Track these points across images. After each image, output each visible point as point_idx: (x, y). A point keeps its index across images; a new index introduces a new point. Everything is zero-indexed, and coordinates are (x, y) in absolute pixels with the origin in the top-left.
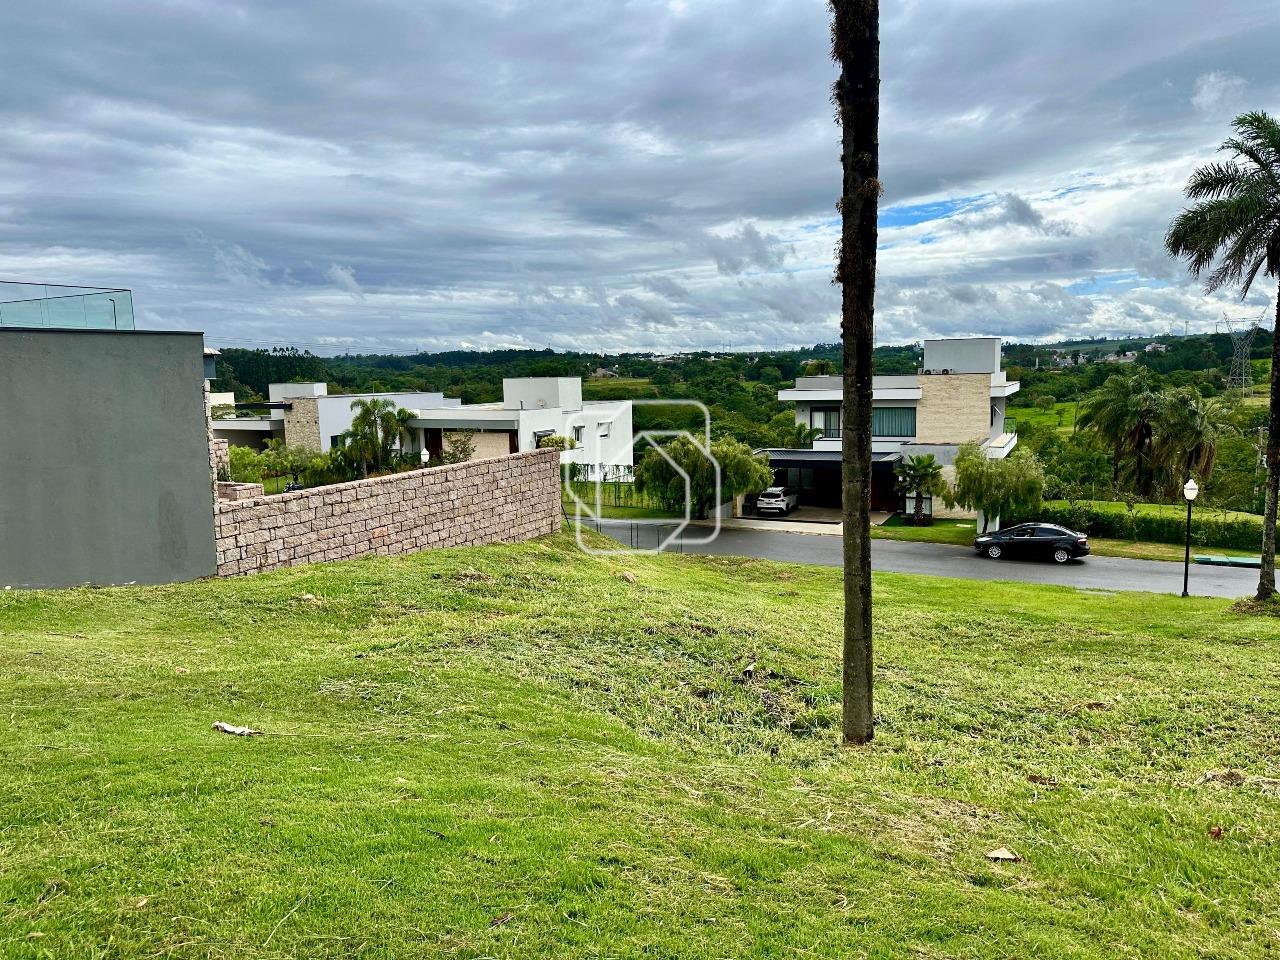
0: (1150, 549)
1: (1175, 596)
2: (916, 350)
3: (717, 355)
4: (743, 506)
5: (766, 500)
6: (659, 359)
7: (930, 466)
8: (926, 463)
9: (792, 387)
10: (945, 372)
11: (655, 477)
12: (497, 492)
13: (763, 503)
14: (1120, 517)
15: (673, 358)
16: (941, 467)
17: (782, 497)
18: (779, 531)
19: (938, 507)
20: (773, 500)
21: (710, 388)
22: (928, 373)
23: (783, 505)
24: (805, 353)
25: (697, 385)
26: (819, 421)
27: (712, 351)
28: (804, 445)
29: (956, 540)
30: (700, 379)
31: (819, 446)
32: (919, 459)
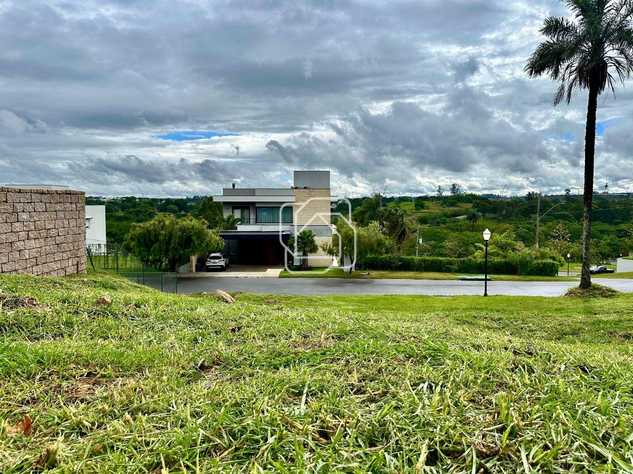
0: (431, 274)
1: (478, 296)
3: (139, 199)
4: (196, 266)
5: (213, 261)
6: (105, 200)
7: (310, 235)
8: (308, 234)
10: (305, 188)
11: (140, 245)
12: (17, 224)
13: (210, 263)
15: (114, 199)
17: (222, 259)
20: (217, 261)
21: (139, 215)
23: (223, 263)
24: (188, 200)
25: (131, 213)
26: (237, 214)
27: (137, 196)
28: (231, 228)
29: (335, 275)
30: (132, 210)
31: (240, 228)
32: (304, 233)
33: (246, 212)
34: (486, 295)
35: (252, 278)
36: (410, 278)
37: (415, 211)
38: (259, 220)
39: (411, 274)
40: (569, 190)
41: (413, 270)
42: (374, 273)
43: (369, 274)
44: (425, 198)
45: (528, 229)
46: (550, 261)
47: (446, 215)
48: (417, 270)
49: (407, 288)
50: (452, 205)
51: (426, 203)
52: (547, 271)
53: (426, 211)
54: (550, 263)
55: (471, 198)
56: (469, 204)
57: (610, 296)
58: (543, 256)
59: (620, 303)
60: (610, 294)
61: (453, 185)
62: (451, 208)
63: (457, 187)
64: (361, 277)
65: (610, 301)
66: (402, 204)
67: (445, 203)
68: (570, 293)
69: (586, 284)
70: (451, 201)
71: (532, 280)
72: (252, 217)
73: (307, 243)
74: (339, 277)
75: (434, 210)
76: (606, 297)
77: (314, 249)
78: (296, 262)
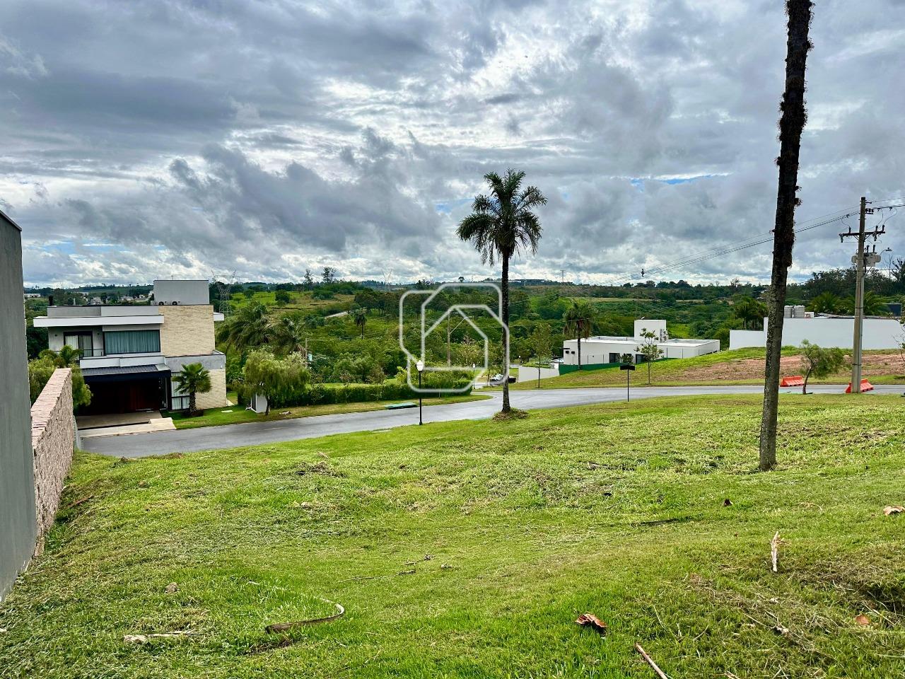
0: (357, 406)
1: (415, 425)
8: (197, 368)
9: (45, 314)
10: (175, 304)
14: (334, 390)
16: (207, 372)
19: (202, 400)
22: (161, 304)
31: (84, 364)
32: (192, 367)
33: (86, 339)
34: (421, 424)
35: (140, 434)
36: (336, 413)
37: (277, 306)
38: (109, 349)
39: (335, 407)
40: (463, 278)
41: (334, 403)
42: (295, 411)
43: (290, 413)
44: (288, 287)
47: (322, 313)
48: (339, 402)
49: (342, 425)
50: (327, 297)
51: (293, 295)
53: (293, 306)
55: (350, 288)
56: (349, 296)
57: (523, 418)
58: (456, 373)
59: (531, 423)
60: (522, 415)
61: (327, 269)
62: (327, 302)
63: (331, 272)
64: (281, 417)
65: (523, 422)
66: (256, 295)
67: (317, 294)
68: (497, 418)
69: (507, 408)
70: (325, 292)
71: (453, 402)
72: (97, 345)
73: (195, 380)
74: (255, 421)
75: (305, 304)
76: (521, 418)
77: (207, 388)
78: (176, 405)
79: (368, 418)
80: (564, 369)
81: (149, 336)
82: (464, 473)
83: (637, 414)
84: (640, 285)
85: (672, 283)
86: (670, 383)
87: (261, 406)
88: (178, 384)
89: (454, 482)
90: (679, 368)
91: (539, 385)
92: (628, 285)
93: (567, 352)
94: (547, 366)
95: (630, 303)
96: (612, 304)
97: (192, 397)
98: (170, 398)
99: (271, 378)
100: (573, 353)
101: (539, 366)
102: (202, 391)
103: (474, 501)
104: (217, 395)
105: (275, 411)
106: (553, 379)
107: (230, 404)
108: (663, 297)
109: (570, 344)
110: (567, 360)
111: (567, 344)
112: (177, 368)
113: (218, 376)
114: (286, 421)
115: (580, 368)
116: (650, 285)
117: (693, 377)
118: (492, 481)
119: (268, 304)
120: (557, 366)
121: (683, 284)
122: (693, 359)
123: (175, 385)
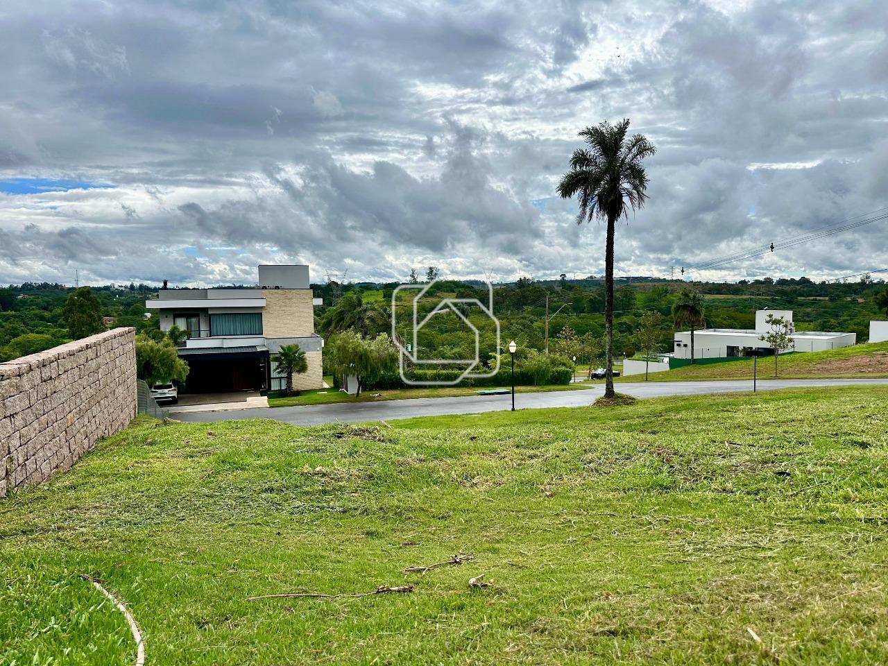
0: (448, 391)
1: (507, 411)
2: (112, 289)
7: (297, 351)
8: (294, 349)
10: (277, 288)
13: (157, 394)
14: (425, 374)
16: (304, 353)
17: (173, 388)
18: (205, 412)
19: (299, 381)
22: (264, 287)
23: (174, 394)
26: (181, 325)
28: (180, 344)
31: (191, 344)
32: (289, 348)
33: (194, 320)
34: (513, 409)
35: (234, 411)
36: (428, 397)
37: (384, 303)
38: (214, 331)
39: (426, 391)
40: (565, 275)
42: (385, 394)
43: (380, 395)
44: (395, 285)
45: (524, 325)
46: (563, 368)
49: (430, 408)
52: (560, 380)
54: (564, 371)
55: (453, 286)
56: (452, 293)
57: (631, 404)
58: (554, 362)
59: (640, 409)
60: (629, 401)
61: (431, 268)
63: (434, 271)
64: (371, 399)
65: (631, 408)
68: (598, 403)
69: (610, 393)
71: (550, 391)
72: (204, 327)
73: (293, 360)
74: (346, 402)
76: (628, 404)
77: (303, 368)
78: (275, 386)
79: (459, 403)
80: (674, 363)
81: (251, 319)
82: (550, 446)
83: (773, 400)
84: (757, 282)
85: (793, 280)
86: (802, 376)
87: (353, 388)
88: (277, 364)
89: (536, 456)
90: (810, 361)
91: (646, 378)
92: (743, 282)
93: (679, 345)
94: (656, 360)
95: (746, 300)
96: (726, 301)
97: (289, 378)
98: (270, 378)
99: (362, 359)
100: (685, 346)
101: (647, 360)
102: (299, 372)
103: (561, 479)
104: (313, 376)
105: (367, 394)
106: (662, 373)
107: (326, 386)
108: (783, 293)
109: (682, 336)
110: (679, 353)
111: (678, 336)
112: (276, 349)
113: (314, 359)
114: (376, 403)
115: (693, 362)
116: (768, 281)
117: (828, 371)
118: (590, 456)
119: (376, 302)
120: (666, 360)
121: (804, 281)
122: (825, 352)
123: (274, 365)
